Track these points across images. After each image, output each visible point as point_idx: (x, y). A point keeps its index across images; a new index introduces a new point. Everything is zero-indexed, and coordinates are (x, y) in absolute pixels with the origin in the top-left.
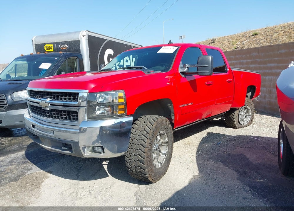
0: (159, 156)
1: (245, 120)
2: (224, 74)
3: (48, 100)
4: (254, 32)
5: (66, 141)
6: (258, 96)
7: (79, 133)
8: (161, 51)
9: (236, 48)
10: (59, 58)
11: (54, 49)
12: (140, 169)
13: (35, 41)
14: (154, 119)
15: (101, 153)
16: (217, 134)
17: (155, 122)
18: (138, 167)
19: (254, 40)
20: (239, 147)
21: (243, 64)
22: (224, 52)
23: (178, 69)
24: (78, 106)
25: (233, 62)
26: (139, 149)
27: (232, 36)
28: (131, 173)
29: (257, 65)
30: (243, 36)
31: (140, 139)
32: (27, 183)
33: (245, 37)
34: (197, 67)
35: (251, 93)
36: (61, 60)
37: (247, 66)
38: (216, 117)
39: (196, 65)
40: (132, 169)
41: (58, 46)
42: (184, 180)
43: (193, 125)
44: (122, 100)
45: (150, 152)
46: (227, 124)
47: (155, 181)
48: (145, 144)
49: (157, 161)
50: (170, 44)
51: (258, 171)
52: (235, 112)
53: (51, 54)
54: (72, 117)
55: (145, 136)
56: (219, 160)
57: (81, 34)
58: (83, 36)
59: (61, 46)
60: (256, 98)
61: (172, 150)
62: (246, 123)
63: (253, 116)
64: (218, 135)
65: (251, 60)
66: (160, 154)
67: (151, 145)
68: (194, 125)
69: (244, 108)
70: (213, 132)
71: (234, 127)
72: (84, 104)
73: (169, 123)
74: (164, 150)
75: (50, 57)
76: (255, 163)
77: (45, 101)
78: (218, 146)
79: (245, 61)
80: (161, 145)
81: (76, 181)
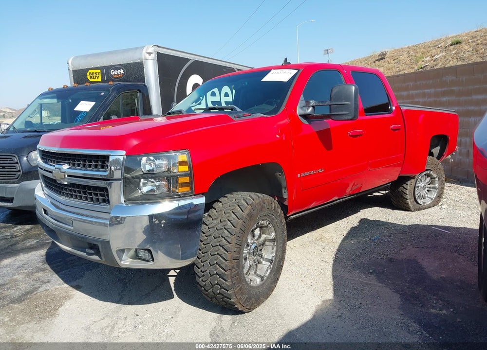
0: (259, 265)
1: (426, 195)
2: (386, 115)
3: (66, 167)
4: (454, 40)
5: (90, 239)
6: (454, 153)
7: (110, 225)
8: (268, 78)
9: (422, 68)
10: (107, 93)
11: (102, 78)
12: (220, 289)
13: (72, 65)
14: (247, 201)
15: (148, 261)
16: (375, 221)
17: (248, 205)
18: (216, 284)
19: (454, 52)
20: (411, 247)
21: (429, 95)
22: (387, 77)
23: (296, 110)
24: (109, 179)
25: (411, 92)
26: (218, 254)
27: (416, 46)
28: (206, 295)
29: (453, 98)
30: (435, 46)
31: (220, 236)
32: (36, 308)
33: (439, 47)
34: (330, 105)
35: (439, 147)
36: (110, 95)
37: (436, 99)
38: (377, 190)
39: (328, 103)
40: (207, 288)
41: (108, 73)
42: (302, 308)
43: (325, 208)
44: (185, 168)
45: (238, 259)
46: (394, 202)
47: (249, 309)
48: (229, 245)
49: (255, 273)
50: (286, 66)
51: (440, 293)
52: (409, 183)
53: (95, 86)
54: (101, 198)
55: (228, 231)
56: (371, 271)
57: (144, 51)
58: (148, 54)
59: (114, 73)
60: (450, 156)
61: (284, 252)
62: (428, 202)
63: (442, 188)
64: (377, 224)
65: (443, 89)
66: (262, 260)
67: (239, 246)
68: (329, 207)
69: (425, 175)
70: (368, 218)
71: (407, 209)
72: (118, 174)
73: (277, 205)
74: (269, 253)
75: (93, 91)
76: (435, 277)
77: (60, 169)
78: (372, 244)
79: (433, 90)
80: (263, 244)
81: (116, 305)
